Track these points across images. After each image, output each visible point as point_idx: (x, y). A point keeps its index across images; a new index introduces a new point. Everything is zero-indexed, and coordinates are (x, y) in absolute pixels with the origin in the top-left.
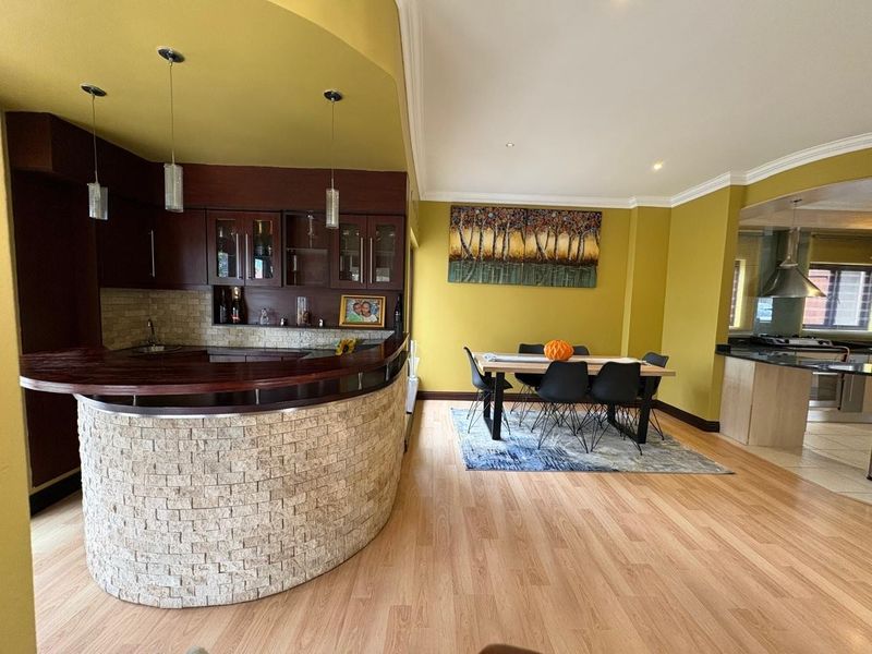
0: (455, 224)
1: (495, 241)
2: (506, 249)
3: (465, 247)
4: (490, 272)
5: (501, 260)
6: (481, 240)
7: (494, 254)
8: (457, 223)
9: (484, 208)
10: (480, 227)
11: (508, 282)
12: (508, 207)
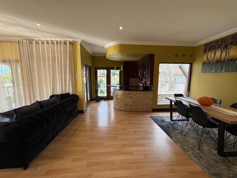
0: (205, 51)
1: (221, 54)
2: (227, 56)
3: (208, 59)
4: (218, 67)
5: (224, 61)
6: (215, 55)
7: (220, 59)
8: (206, 51)
9: (217, 41)
10: (215, 49)
11: (227, 71)
12: (229, 36)
